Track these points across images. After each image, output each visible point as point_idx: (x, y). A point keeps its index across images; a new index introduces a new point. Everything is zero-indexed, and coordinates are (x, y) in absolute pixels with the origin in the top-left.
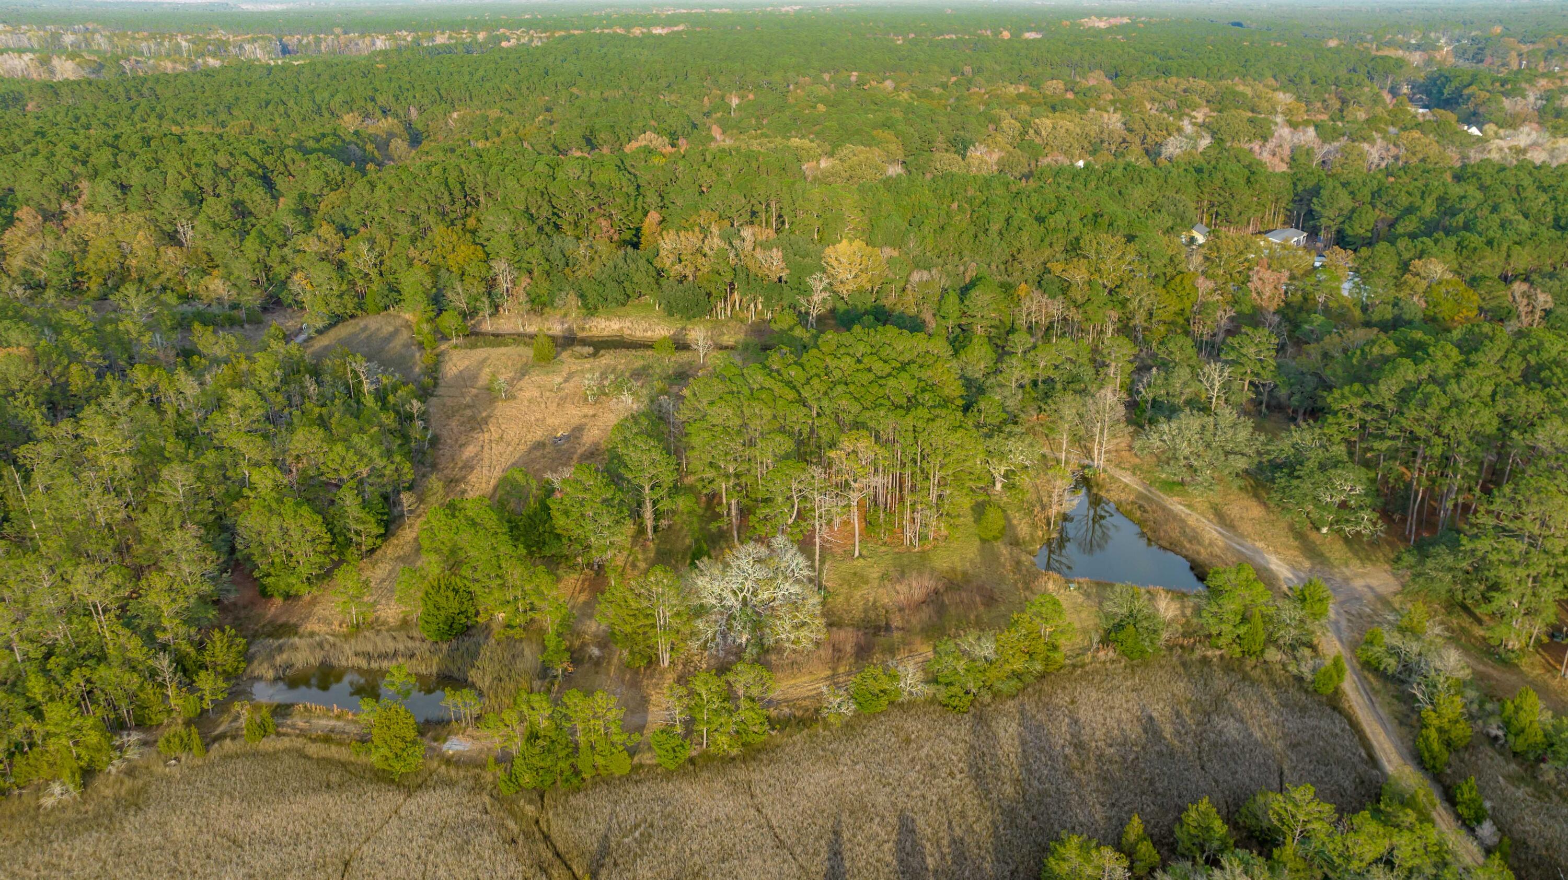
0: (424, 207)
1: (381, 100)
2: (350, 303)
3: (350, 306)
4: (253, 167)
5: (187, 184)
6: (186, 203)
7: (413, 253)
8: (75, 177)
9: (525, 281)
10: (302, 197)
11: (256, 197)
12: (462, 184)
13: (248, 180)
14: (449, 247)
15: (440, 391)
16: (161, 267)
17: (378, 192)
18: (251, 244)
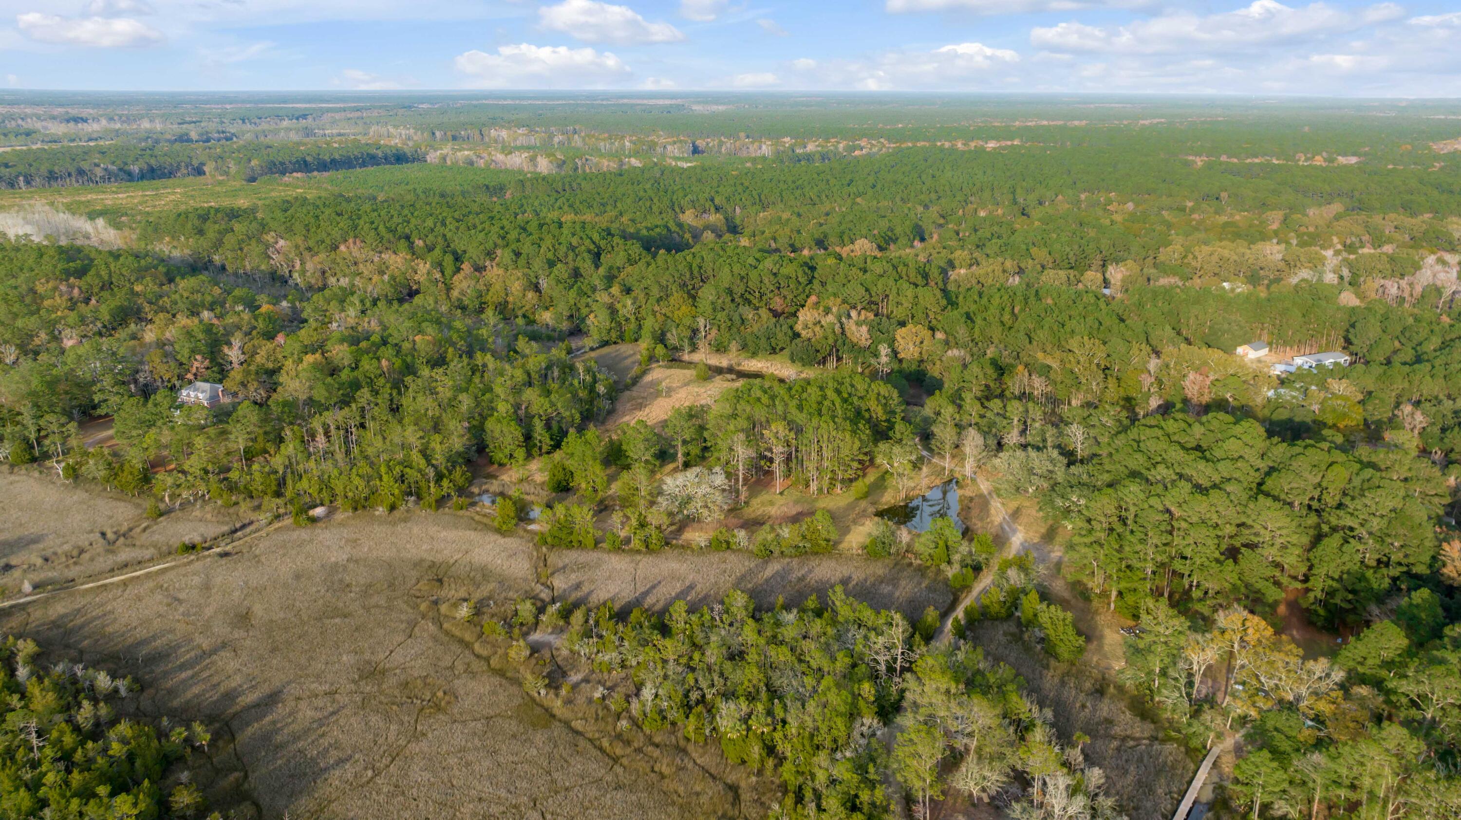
0: (671, 280)
1: (717, 201)
2: (614, 335)
3: (614, 336)
4: (592, 247)
5: (550, 255)
6: (546, 266)
7: (657, 308)
8: (496, 246)
9: (714, 332)
10: (611, 268)
11: (586, 265)
12: (700, 268)
13: (586, 255)
14: (677, 306)
15: (635, 388)
16: (524, 303)
17: (650, 268)
18: (572, 294)
